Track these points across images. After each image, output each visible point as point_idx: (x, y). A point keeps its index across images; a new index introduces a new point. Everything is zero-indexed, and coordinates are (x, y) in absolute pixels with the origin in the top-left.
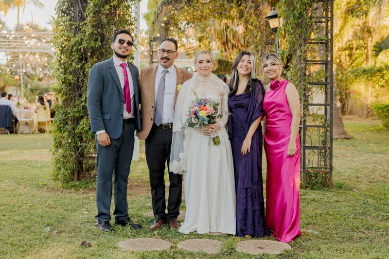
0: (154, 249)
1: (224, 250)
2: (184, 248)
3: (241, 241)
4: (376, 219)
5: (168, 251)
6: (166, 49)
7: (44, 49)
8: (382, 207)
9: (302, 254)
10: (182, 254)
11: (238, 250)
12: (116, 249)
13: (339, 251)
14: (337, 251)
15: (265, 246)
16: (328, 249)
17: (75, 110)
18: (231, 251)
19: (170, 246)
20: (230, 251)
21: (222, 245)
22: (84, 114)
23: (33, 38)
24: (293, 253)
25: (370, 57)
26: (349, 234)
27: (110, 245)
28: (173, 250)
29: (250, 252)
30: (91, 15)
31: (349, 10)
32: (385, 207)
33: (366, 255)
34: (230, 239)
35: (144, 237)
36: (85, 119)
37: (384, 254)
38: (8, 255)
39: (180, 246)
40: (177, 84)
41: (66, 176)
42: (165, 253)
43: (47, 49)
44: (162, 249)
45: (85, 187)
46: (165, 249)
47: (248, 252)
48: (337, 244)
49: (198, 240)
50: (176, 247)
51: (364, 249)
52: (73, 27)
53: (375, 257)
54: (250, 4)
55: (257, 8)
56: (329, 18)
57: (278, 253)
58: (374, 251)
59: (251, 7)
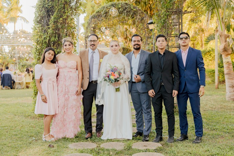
0: (88, 148)
1: (125, 148)
2: (104, 147)
3: (135, 142)
4: (208, 130)
5: (95, 149)
6: (93, 40)
7: (28, 43)
8: (211, 123)
9: (167, 149)
10: (103, 150)
11: (133, 147)
12: (67, 148)
13: (187, 147)
14: (186, 147)
15: (147, 145)
16: (181, 146)
18: (129, 148)
19: (96, 146)
21: (125, 145)
23: (22, 37)
24: (163, 148)
25: (203, 45)
26: (193, 138)
27: (64, 146)
28: (98, 148)
29: (140, 149)
30: (53, 23)
31: (191, 20)
32: (212, 123)
33: (202, 149)
34: (129, 142)
35: (83, 141)
37: (212, 148)
38: (9, 153)
39: (102, 146)
40: (100, 59)
42: (93, 150)
46: (93, 147)
47: (139, 149)
48: (186, 143)
49: (112, 142)
50: (100, 146)
51: (201, 145)
52: (43, 30)
53: (207, 149)
54: (138, 17)
55: (142, 19)
56: (180, 23)
57: (155, 148)
58: (206, 146)
59: (139, 19)
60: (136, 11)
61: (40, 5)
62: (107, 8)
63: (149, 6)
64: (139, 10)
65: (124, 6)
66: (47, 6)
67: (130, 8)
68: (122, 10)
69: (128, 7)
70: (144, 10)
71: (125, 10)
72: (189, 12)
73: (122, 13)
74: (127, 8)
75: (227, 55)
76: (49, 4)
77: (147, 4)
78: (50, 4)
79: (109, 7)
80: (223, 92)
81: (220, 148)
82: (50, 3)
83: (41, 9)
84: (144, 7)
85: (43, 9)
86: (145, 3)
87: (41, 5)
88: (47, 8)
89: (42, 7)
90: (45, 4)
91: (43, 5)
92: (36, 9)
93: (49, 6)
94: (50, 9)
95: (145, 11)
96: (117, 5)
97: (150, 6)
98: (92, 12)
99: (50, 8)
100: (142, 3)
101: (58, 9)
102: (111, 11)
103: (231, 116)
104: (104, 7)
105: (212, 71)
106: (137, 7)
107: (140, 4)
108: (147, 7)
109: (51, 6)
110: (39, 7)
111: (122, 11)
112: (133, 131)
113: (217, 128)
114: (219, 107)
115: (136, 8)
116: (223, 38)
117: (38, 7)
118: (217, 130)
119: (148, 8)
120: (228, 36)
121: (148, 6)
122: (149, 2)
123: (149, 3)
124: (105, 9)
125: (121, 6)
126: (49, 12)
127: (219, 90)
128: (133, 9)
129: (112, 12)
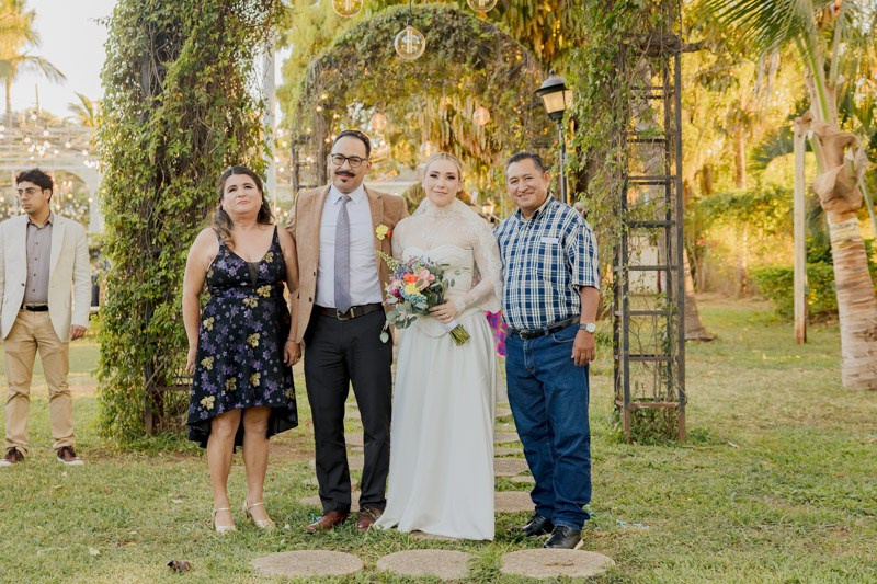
0: (329, 573)
1: (475, 572)
2: (391, 569)
3: (509, 551)
4: (783, 501)
5: (359, 577)
6: (348, 155)
7: (62, 164)
8: (792, 476)
9: (638, 575)
10: (387, 580)
11: (505, 570)
12: (248, 575)
13: (714, 569)
14: (710, 567)
17: (145, 285)
18: (491, 573)
19: (361, 566)
20: (488, 573)
21: (472, 560)
22: (164, 294)
23: (44, 140)
25: (744, 173)
26: (730, 533)
27: (236, 565)
28: (369, 574)
29: (531, 575)
30: (175, 85)
31: (701, 77)
32: (799, 476)
33: (770, 575)
34: (487, 549)
35: (305, 548)
36: (164, 305)
37: (808, 572)
39: (384, 564)
41: (128, 425)
42: (351, 581)
43: (70, 164)
44: (345, 573)
45: (169, 449)
46: (351, 571)
47: (527, 575)
48: (708, 554)
49: (419, 551)
50: (374, 567)
51: (765, 563)
52: (140, 112)
53: (790, 577)
54: (500, 64)
55: (515, 72)
56: (672, 88)
57: (591, 574)
58: (786, 567)
59: (502, 70)
60: (493, 42)
61: (127, 15)
62: (378, 28)
63: (538, 24)
64: (504, 37)
65: (443, 21)
66: (154, 17)
67: (466, 29)
68: (438, 36)
69: (458, 27)
70: (518, 36)
71: (449, 37)
72: (691, 45)
73: (436, 49)
74: (457, 31)
75: (844, 213)
76: (163, 12)
77: (531, 12)
78: (166, 11)
79: (387, 26)
80: (824, 356)
81: (841, 573)
82: (168, 7)
83: (130, 30)
84: (518, 26)
85: (141, 30)
86: (525, 10)
87: (132, 14)
88: (154, 24)
89: (135, 24)
90: (147, 10)
91: (138, 15)
92: (110, 28)
93: (161, 17)
94: (168, 30)
95: (522, 40)
96: (418, 17)
97: (541, 22)
98: (312, 42)
99: (169, 26)
100: (514, 11)
101: (199, 31)
102: (400, 41)
103: (867, 447)
104: (367, 25)
105: (781, 275)
106: (497, 24)
107: (504, 17)
108: (532, 26)
109: (169, 21)
110: (125, 22)
111: (437, 42)
112: (497, 505)
113: (819, 494)
114: (818, 411)
115: (490, 29)
116: (831, 149)
117: (120, 23)
118: (821, 503)
119: (536, 29)
120: (848, 140)
121: (534, 23)
122: (541, 7)
123: (541, 12)
124: (371, 32)
125: (434, 22)
126: (162, 41)
127: (811, 347)
128: (479, 32)
129: (405, 44)
